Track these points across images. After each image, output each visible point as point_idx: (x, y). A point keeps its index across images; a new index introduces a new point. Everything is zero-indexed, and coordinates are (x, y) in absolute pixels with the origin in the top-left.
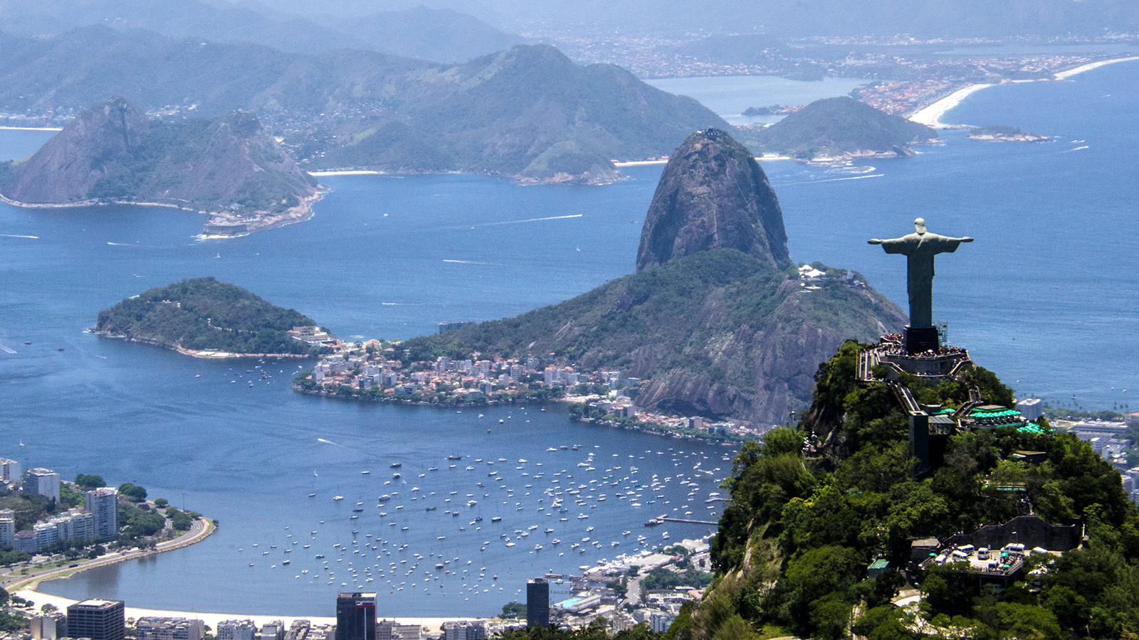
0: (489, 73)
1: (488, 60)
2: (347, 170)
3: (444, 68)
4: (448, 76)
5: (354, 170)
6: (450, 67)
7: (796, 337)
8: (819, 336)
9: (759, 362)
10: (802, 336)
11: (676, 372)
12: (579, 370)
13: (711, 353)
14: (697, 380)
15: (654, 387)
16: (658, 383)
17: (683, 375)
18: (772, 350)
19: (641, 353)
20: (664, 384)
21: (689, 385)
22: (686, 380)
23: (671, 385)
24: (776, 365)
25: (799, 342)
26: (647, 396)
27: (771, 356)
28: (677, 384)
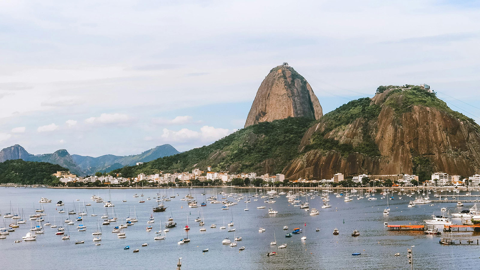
7: (410, 114)
8: (429, 112)
9: (379, 136)
10: (415, 113)
11: (310, 153)
12: (229, 174)
13: (335, 138)
14: (329, 154)
15: (293, 166)
16: (296, 163)
17: (317, 153)
18: (392, 125)
19: (267, 162)
20: (302, 162)
21: (324, 158)
22: (320, 156)
23: (307, 161)
24: (398, 134)
25: (413, 117)
26: (289, 172)
27: (392, 129)
28: (313, 160)
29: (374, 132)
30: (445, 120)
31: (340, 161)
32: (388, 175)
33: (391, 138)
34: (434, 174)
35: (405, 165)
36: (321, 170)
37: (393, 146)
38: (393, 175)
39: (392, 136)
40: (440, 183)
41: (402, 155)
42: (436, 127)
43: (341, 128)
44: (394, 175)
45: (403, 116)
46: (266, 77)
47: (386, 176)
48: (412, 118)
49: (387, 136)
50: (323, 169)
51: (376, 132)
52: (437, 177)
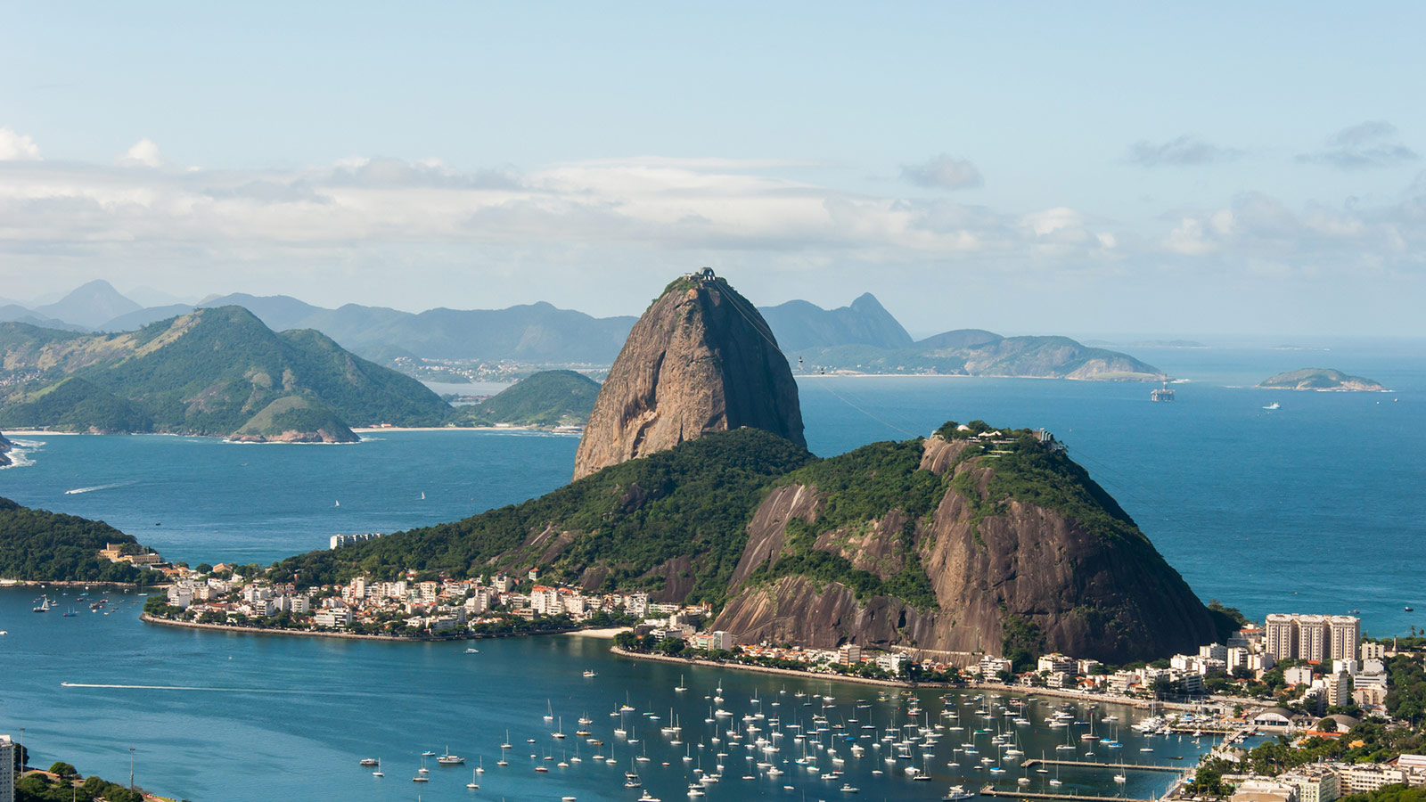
0: (170, 337)
1: (167, 324)
2: (26, 430)
3: (112, 336)
4: (117, 343)
5: (36, 430)
6: (118, 334)
7: (1003, 521)
8: (1042, 518)
9: (936, 559)
10: (1013, 519)
11: (786, 582)
12: (584, 593)
13: (843, 551)
14: (829, 591)
15: (747, 606)
16: (753, 599)
17: (801, 584)
18: (964, 541)
19: (674, 567)
20: (768, 600)
21: (817, 599)
22: (809, 592)
23: (781, 600)
24: (975, 565)
25: (1010, 528)
26: (738, 620)
27: (963, 550)
28: (793, 600)
29: (927, 546)
30: (1074, 538)
31: (853, 611)
32: (952, 653)
33: (962, 570)
34: (1044, 658)
35: (988, 633)
36: (810, 626)
37: (964, 590)
38: (961, 653)
39: (963, 567)
40: (1052, 682)
41: (983, 612)
42: (1054, 553)
43: (856, 527)
44: (965, 653)
45: (989, 524)
46: (654, 301)
47: (948, 653)
48: (1008, 529)
49: (954, 566)
50: (815, 625)
51: (932, 547)
52: (1050, 666)
